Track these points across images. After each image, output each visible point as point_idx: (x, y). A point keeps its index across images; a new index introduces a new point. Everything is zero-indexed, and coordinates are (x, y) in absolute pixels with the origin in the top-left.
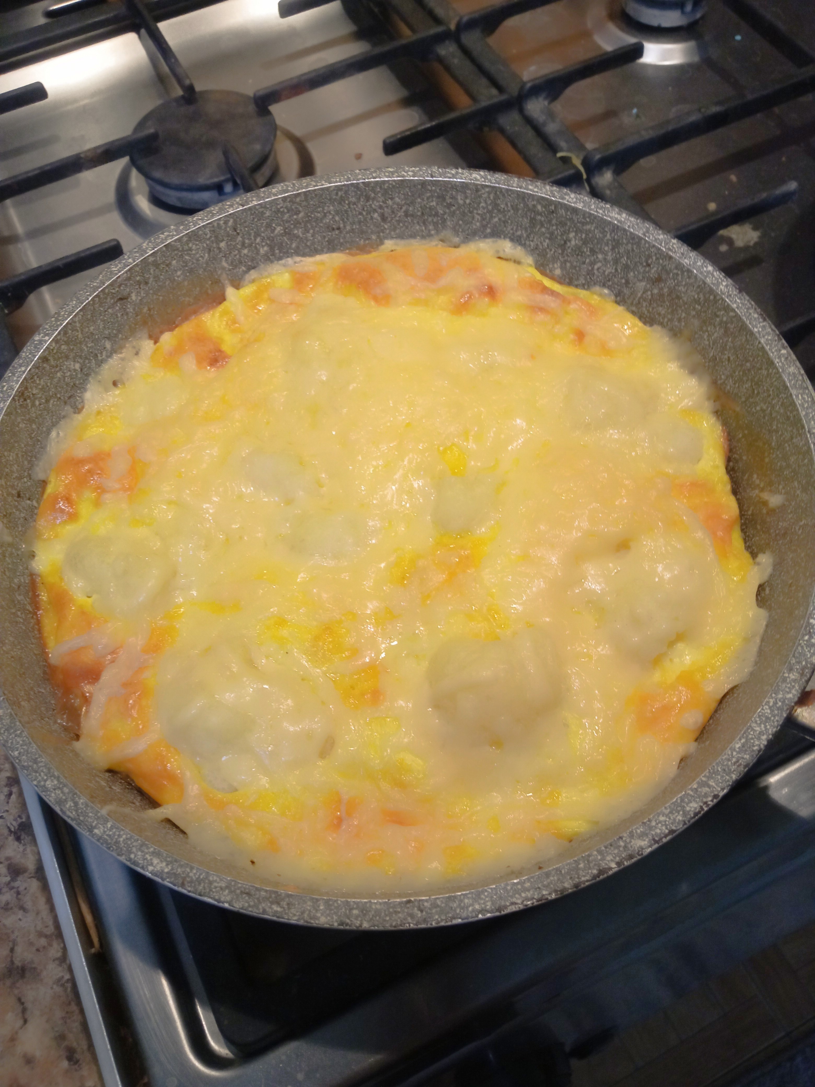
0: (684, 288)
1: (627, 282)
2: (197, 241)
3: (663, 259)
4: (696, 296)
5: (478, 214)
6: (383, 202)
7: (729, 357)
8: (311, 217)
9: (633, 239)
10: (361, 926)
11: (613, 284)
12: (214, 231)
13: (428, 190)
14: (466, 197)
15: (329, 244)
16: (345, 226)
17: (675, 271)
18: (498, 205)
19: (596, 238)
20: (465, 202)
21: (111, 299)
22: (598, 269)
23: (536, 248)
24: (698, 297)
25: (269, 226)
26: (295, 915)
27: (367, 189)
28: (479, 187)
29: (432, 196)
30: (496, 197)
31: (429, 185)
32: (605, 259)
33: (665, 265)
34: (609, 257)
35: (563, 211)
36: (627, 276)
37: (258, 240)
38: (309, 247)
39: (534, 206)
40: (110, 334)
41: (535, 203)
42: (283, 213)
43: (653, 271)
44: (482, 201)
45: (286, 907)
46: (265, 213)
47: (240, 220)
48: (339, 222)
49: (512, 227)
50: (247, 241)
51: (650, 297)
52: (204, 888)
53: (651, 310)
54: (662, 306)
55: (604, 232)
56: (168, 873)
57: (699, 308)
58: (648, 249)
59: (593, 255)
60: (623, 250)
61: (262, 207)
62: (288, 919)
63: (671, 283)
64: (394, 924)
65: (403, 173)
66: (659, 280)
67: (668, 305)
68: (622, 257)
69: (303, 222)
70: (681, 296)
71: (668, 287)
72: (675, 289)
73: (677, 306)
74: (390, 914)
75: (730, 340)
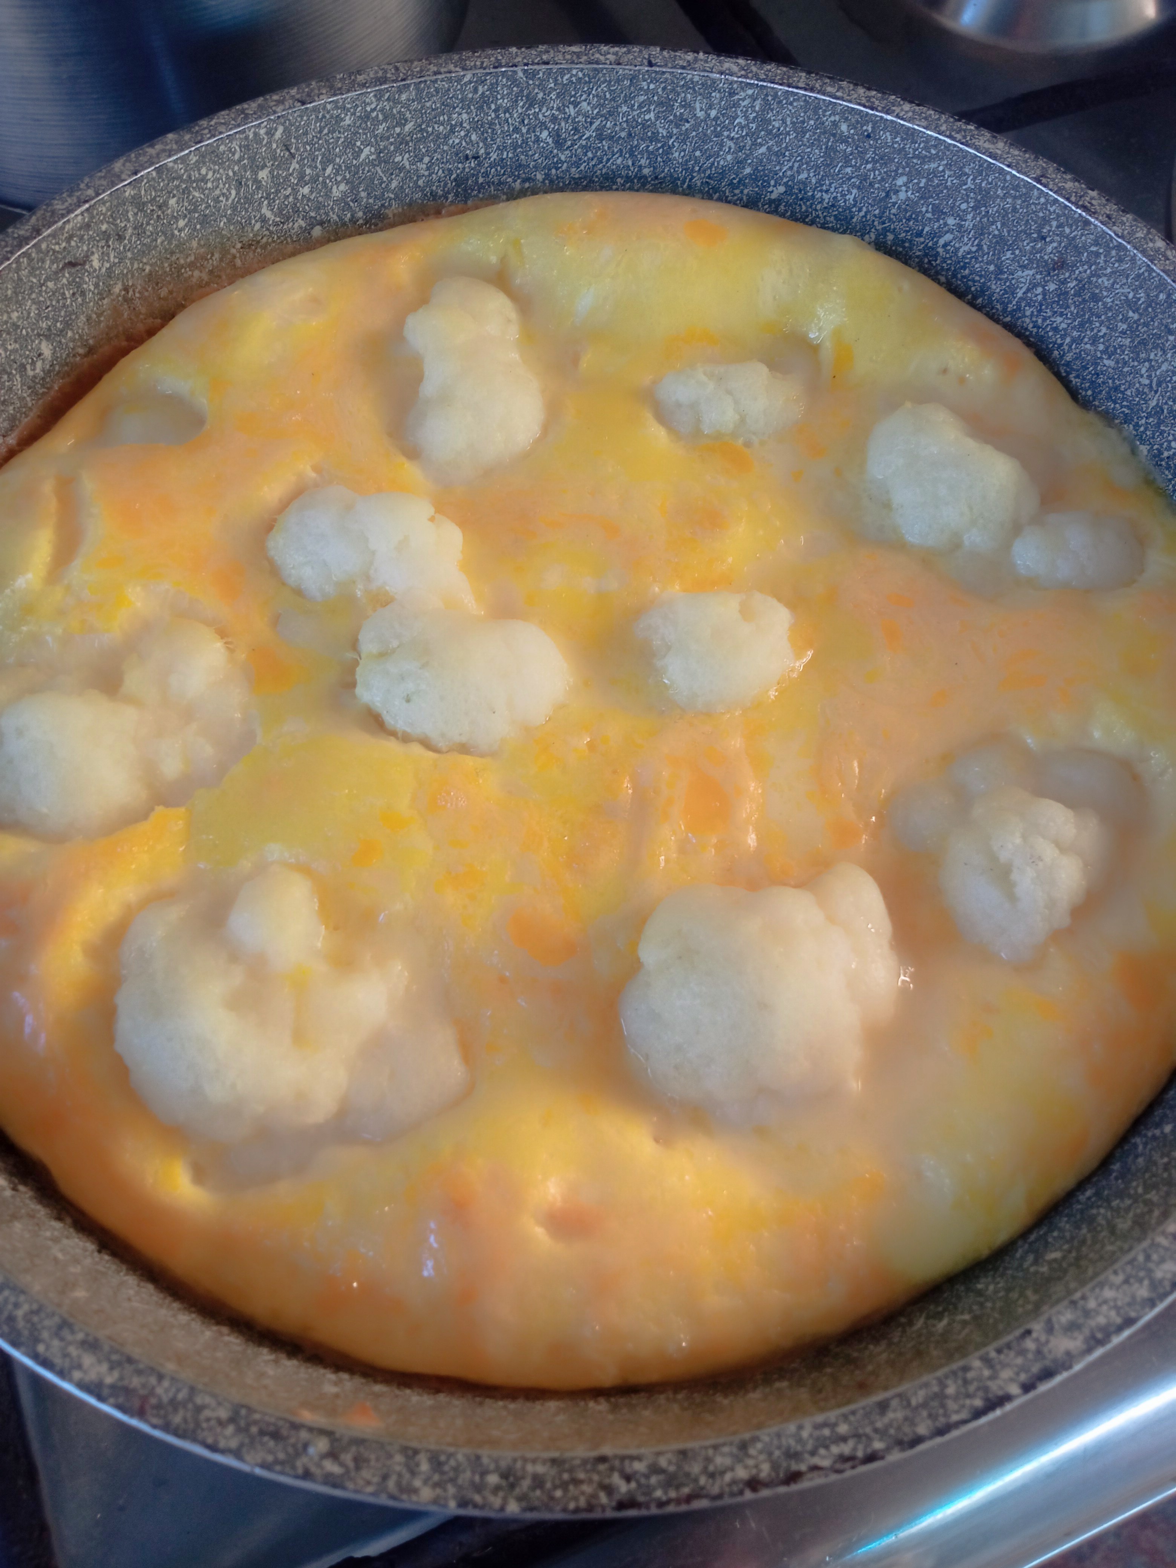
0: (1108, 280)
1: (999, 271)
2: (215, 163)
3: (1071, 226)
4: (1131, 296)
5: (731, 139)
6: (558, 109)
8: (427, 132)
9: (1016, 188)
10: (502, 1509)
11: (971, 273)
12: (247, 147)
13: (641, 89)
14: (711, 107)
15: (458, 186)
16: (487, 154)
17: (1094, 249)
18: (769, 122)
19: (946, 187)
20: (708, 115)
21: (52, 262)
22: (945, 245)
24: (1135, 296)
25: (349, 144)
26: (368, 1483)
27: (531, 82)
28: (735, 86)
29: (649, 102)
30: (767, 106)
31: (645, 80)
32: (961, 226)
33: (1074, 238)
34: (968, 224)
35: (888, 135)
36: (999, 259)
37: (329, 170)
39: (835, 124)
40: (49, 329)
41: (837, 118)
42: (376, 122)
43: (1049, 249)
44: (739, 113)
45: (351, 1464)
46: (342, 120)
47: (297, 130)
48: (477, 143)
49: (790, 164)
50: (308, 171)
51: (1040, 297)
52: (185, 1420)
54: (1061, 314)
55: (961, 175)
56: (113, 1387)
57: (1136, 317)
59: (938, 220)
60: (995, 209)
61: (337, 108)
62: (356, 1491)
63: (1083, 271)
64: (572, 1506)
65: (597, 55)
66: (1061, 265)
67: (1075, 311)
68: (993, 223)
69: (412, 140)
70: (1100, 295)
71: (1076, 279)
72: (1090, 282)
73: (1092, 314)
74: (564, 1486)
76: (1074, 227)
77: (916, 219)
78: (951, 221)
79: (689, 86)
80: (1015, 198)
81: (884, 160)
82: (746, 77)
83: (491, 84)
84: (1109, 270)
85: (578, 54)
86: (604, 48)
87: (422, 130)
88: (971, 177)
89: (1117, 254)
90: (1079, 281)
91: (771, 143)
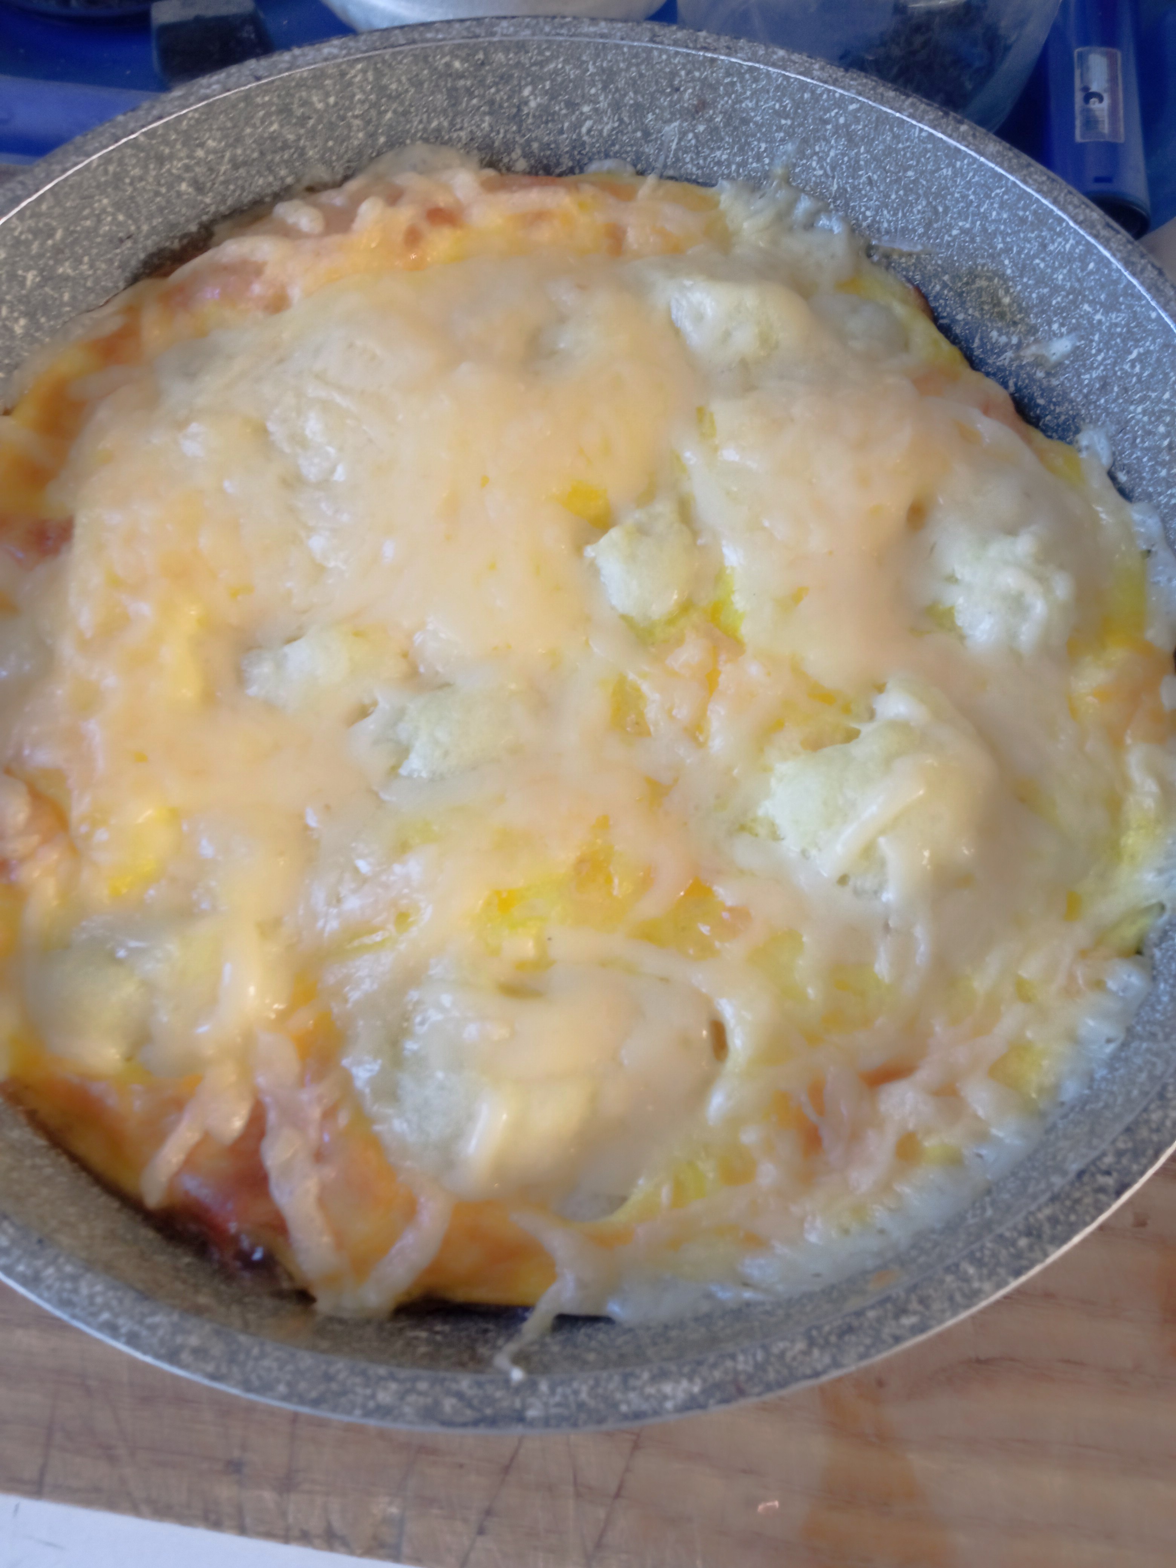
0: (751, 101)
1: (646, 134)
3: (699, 70)
4: (777, 106)
5: (356, 117)
6: (188, 157)
7: (869, 178)
8: (76, 232)
9: (636, 56)
11: (621, 147)
13: (258, 105)
14: (327, 95)
16: (138, 228)
17: (727, 80)
18: (385, 87)
19: (570, 81)
20: (327, 104)
22: (589, 131)
23: (472, 139)
24: (781, 106)
26: (943, 1311)
27: (153, 141)
28: (344, 67)
29: (268, 115)
30: (379, 75)
31: (257, 95)
32: (596, 110)
33: (706, 78)
34: (603, 104)
35: (501, 55)
36: (643, 123)
39: (448, 65)
43: (686, 96)
44: (356, 91)
45: (920, 1308)
48: (126, 222)
49: (418, 118)
51: (693, 142)
52: (778, 1372)
53: (701, 162)
54: (719, 148)
56: (704, 1391)
57: (789, 122)
58: (668, 62)
59: (574, 112)
60: (623, 82)
62: (940, 1323)
63: (725, 103)
66: (702, 105)
67: (731, 141)
68: (625, 95)
69: (66, 246)
70: (749, 117)
71: (721, 112)
72: (734, 110)
73: (748, 136)
74: (1072, 1209)
75: (862, 150)
76: (702, 69)
77: (553, 120)
78: (586, 109)
79: (301, 84)
80: (638, 65)
81: (505, 78)
83: (118, 159)
84: (748, 93)
85: (184, 97)
87: (72, 233)
88: (591, 63)
89: (751, 76)
90: (725, 113)
91: (394, 106)
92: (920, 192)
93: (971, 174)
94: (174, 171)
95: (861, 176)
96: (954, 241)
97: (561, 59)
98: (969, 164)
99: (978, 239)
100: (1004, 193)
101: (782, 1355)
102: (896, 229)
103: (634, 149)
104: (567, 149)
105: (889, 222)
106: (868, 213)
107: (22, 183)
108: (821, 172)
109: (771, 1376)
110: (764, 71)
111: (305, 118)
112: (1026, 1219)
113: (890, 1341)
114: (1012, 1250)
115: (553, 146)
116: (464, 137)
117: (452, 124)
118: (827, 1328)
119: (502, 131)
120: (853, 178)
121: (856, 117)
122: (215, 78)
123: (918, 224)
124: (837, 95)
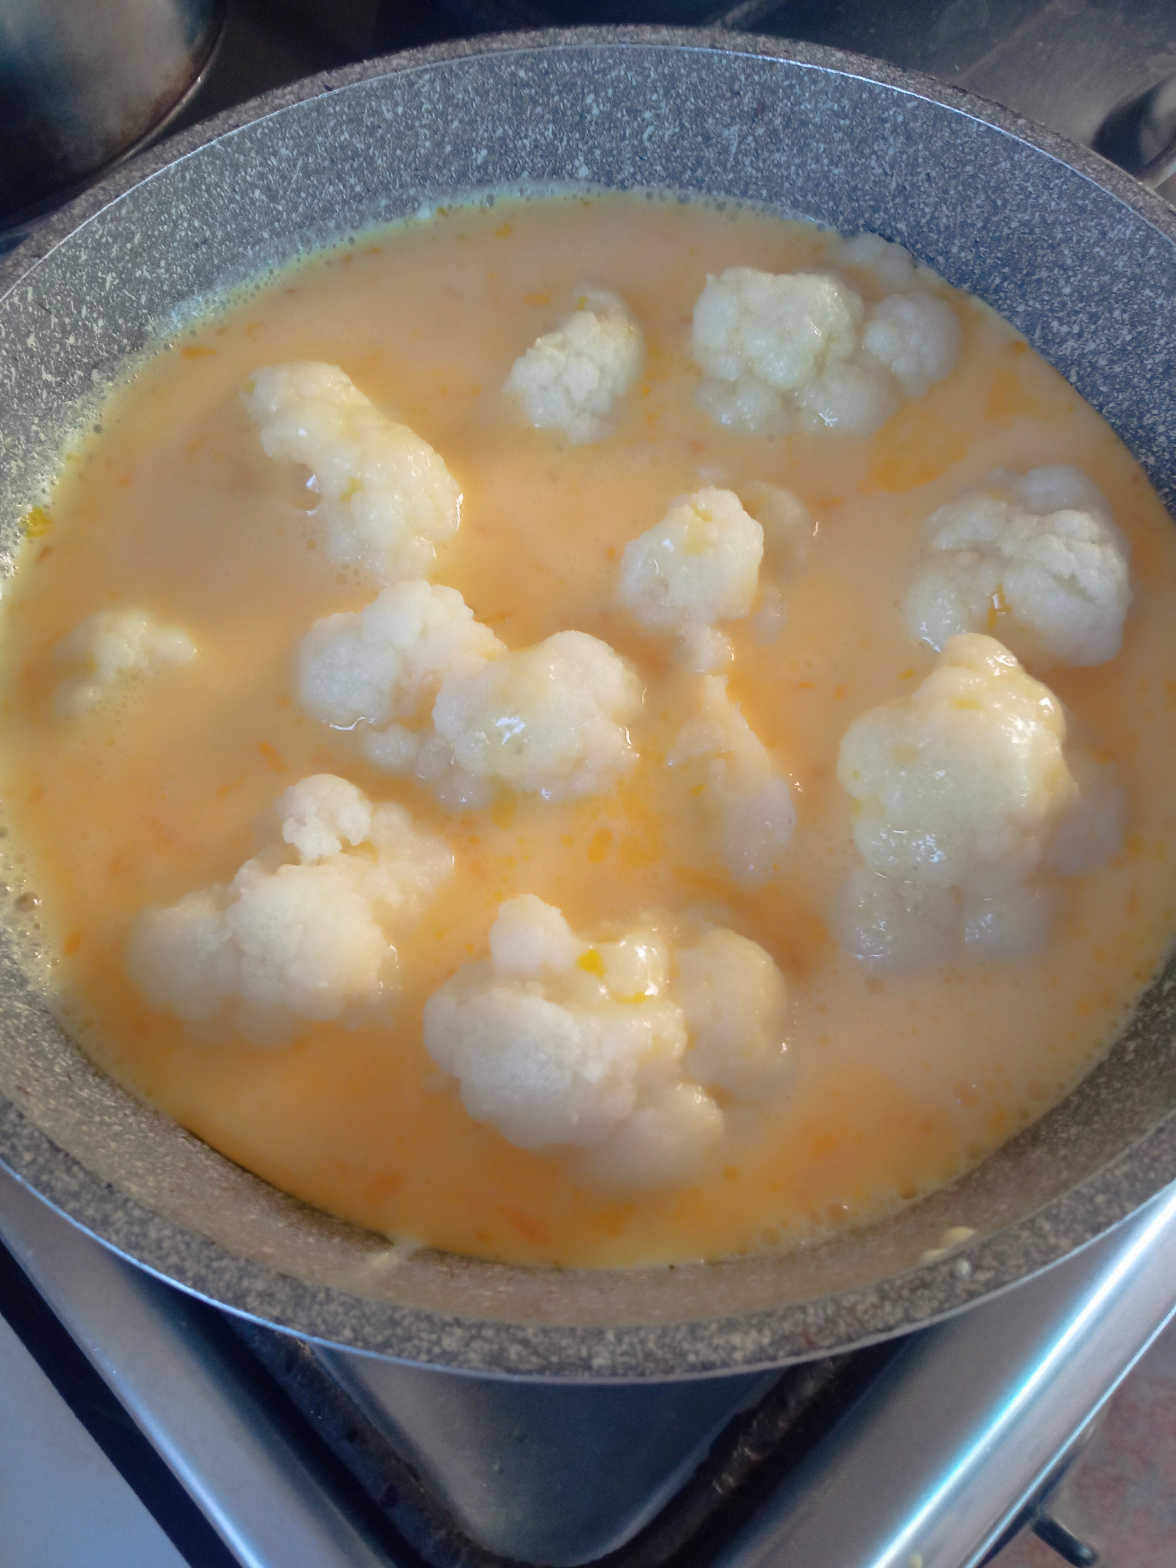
0: (810, 103)
1: (707, 138)
3: (759, 74)
4: (836, 107)
5: (423, 126)
6: (262, 164)
7: (928, 175)
8: (154, 236)
9: (697, 61)
11: (682, 152)
12: (9, 321)
13: (330, 115)
14: (396, 104)
15: (198, 275)
16: (213, 234)
17: (786, 83)
18: (453, 96)
19: (633, 87)
20: (396, 114)
22: (650, 137)
23: (536, 147)
24: (839, 106)
25: (93, 278)
26: (1017, 1267)
27: (229, 150)
28: (412, 77)
29: (340, 124)
30: (446, 83)
31: (329, 105)
32: (658, 116)
33: (765, 82)
34: (664, 110)
35: (564, 64)
36: (703, 127)
37: (84, 311)
38: (169, 293)
39: (513, 74)
41: (513, 68)
42: (108, 247)
43: (746, 100)
44: (424, 100)
45: (995, 1263)
46: (79, 257)
47: (44, 285)
48: (202, 228)
49: (484, 127)
50: (67, 320)
51: (753, 145)
52: (849, 1325)
53: (761, 165)
54: (778, 150)
56: (772, 1343)
57: (848, 122)
58: (729, 67)
59: (636, 119)
60: (684, 88)
61: (70, 248)
62: (1015, 1279)
63: (785, 105)
65: (277, 101)
66: (762, 108)
67: (790, 143)
68: (686, 100)
69: (144, 250)
70: (808, 119)
71: (780, 115)
72: (793, 112)
73: (806, 138)
75: (921, 147)
76: (762, 73)
77: (616, 127)
78: (648, 115)
79: (372, 93)
80: (698, 71)
81: (569, 87)
82: (418, 65)
83: (195, 167)
84: (807, 95)
85: (260, 107)
86: (278, 92)
87: (149, 237)
88: (653, 68)
89: (810, 78)
90: (784, 116)
91: (460, 115)
92: (979, 186)
93: (1029, 166)
94: (248, 178)
95: (920, 173)
96: (1013, 234)
97: (624, 65)
98: (1027, 157)
99: (1037, 230)
100: (1064, 183)
101: (852, 1310)
102: (955, 224)
103: (695, 153)
104: (628, 156)
105: (947, 217)
106: (927, 210)
107: (104, 189)
108: (880, 171)
109: (842, 1329)
110: (823, 72)
111: (375, 127)
112: (1104, 1176)
113: (964, 1296)
114: (1089, 1207)
115: (615, 152)
116: (528, 145)
117: (517, 133)
118: (899, 1282)
119: (565, 138)
120: (912, 175)
121: (914, 115)
122: (289, 89)
123: (977, 219)
124: (895, 94)
